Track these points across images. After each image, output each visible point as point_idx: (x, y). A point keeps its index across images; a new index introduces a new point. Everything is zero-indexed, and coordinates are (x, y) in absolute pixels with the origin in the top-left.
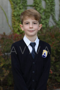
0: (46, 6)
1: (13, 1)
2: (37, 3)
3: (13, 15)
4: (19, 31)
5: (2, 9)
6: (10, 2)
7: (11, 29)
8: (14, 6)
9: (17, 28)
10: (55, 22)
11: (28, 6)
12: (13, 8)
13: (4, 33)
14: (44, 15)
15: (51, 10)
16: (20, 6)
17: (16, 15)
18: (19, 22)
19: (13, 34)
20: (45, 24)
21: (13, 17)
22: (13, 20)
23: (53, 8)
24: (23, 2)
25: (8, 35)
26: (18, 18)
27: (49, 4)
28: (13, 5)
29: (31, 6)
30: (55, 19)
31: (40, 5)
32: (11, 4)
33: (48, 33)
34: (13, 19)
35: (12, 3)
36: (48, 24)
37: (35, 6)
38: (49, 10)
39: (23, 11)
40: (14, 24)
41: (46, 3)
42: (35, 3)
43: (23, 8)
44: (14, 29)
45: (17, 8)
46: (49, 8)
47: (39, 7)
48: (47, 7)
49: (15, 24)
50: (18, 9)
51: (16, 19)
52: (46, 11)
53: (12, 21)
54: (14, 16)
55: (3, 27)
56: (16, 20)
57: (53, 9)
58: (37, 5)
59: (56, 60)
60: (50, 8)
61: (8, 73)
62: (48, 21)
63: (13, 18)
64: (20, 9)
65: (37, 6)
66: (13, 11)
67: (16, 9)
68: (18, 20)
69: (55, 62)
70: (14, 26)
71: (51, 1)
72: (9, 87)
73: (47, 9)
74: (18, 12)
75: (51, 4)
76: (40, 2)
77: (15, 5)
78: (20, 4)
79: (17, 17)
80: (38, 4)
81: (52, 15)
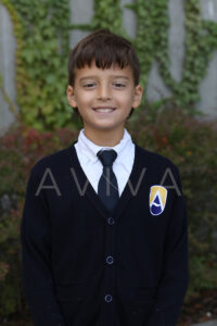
0: (137, 28)
1: (19, 10)
2: (104, 16)
3: (19, 62)
4: (41, 117)
6: (11, 13)
7: (11, 109)
8: (24, 27)
9: (32, 106)
10: (170, 87)
11: (72, 28)
12: (21, 35)
15: (157, 43)
16: (44, 28)
17: (30, 59)
18: (41, 87)
19: (21, 129)
21: (20, 66)
22: (20, 78)
23: (163, 35)
24: (55, 15)
26: (38, 71)
27: (148, 22)
28: (19, 26)
29: (83, 28)
30: (169, 76)
31: (116, 24)
32: (14, 21)
33: (144, 129)
34: (18, 74)
35: (18, 16)
38: (149, 44)
39: (55, 44)
40: (22, 92)
41: (139, 18)
42: (98, 17)
43: (55, 36)
44: (25, 110)
45: (34, 34)
46: (148, 36)
48: (141, 33)
49: (26, 94)
50: (38, 38)
51: (31, 73)
52: (139, 46)
53: (16, 82)
54: (23, 63)
56: (29, 80)
57: (160, 39)
58: (104, 25)
60: (152, 38)
61: (6, 271)
63: (22, 70)
64: (46, 38)
66: (19, 46)
67: (30, 40)
68: (37, 77)
70: (22, 100)
71: (154, 13)
72: (5, 321)
73: (140, 39)
75: (155, 23)
76: (118, 14)
77: (27, 23)
78: (47, 22)
79: (33, 66)
80: (111, 23)
81: (158, 59)
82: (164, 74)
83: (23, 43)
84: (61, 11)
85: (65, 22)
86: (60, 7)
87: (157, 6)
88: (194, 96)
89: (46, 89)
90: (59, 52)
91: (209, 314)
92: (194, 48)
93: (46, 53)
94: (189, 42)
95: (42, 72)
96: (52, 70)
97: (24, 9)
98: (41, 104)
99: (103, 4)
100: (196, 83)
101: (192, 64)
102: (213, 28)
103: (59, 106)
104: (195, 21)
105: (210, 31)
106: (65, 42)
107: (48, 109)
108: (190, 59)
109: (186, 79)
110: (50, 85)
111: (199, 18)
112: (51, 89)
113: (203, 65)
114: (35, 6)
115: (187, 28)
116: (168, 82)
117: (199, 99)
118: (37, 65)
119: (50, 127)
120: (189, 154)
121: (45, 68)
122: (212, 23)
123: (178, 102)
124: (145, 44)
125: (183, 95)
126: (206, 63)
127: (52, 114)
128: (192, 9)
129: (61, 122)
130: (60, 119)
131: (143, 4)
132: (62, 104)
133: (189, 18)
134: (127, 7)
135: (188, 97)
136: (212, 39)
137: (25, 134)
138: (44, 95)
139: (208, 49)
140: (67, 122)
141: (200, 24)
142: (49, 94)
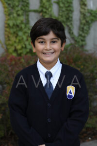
0: (59, 12)
1: (7, 3)
2: (44, 6)
3: (6, 25)
4: (16, 50)
6: (3, 4)
7: (2, 47)
8: (9, 10)
9: (12, 45)
10: (73, 38)
11: (30, 11)
12: (7, 14)
15: (68, 19)
16: (18, 11)
17: (11, 24)
18: (16, 37)
21: (7, 27)
22: (7, 33)
23: (70, 15)
24: (23, 5)
26: (15, 30)
27: (64, 9)
28: (6, 10)
29: (35, 11)
30: (73, 33)
31: (50, 9)
32: (4, 8)
34: (6, 31)
35: (6, 5)
37: (42, 11)
38: (64, 19)
39: (22, 18)
40: (7, 39)
41: (60, 7)
42: (42, 6)
43: (23, 15)
44: (8, 47)
45: (13, 13)
47: (48, 14)
48: (61, 14)
49: (9, 40)
50: (15, 15)
51: (12, 31)
53: (5, 35)
54: (8, 26)
56: (11, 34)
57: (69, 17)
58: (44, 10)
60: (65, 16)
63: (8, 29)
64: (18, 15)
65: (46, 12)
66: (7, 19)
67: (12, 16)
68: (14, 33)
70: (8, 43)
71: (67, 5)
73: (60, 17)
75: (67, 10)
76: (50, 5)
77: (10, 8)
78: (19, 8)
79: (12, 28)
80: (47, 9)
81: (68, 26)
82: (71, 33)
83: (9, 17)
84: (26, 4)
85: (27, 8)
86: (25, 2)
87: (68, 2)
88: (84, 43)
89: (18, 38)
90: (24, 22)
91: (90, 139)
92: (84, 21)
93: (19, 22)
94: (82, 19)
95: (17, 31)
96: (21, 29)
97: (9, 2)
98: (16, 45)
100: (84, 37)
101: (83, 28)
102: (92, 12)
103: (24, 46)
104: (84, 9)
105: (91, 14)
106: (27, 18)
107: (19, 47)
108: (82, 26)
109: (80, 35)
110: (20, 36)
111: (86, 8)
112: (21, 38)
113: (87, 29)
114: (14, 1)
115: (81, 12)
116: (72, 36)
117: (86, 44)
118: (14, 27)
119: (20, 55)
121: (18, 29)
122: (92, 11)
123: (77, 46)
124: (62, 19)
125: (79, 42)
126: (89, 28)
128: (83, 4)
129: (25, 53)
130: (24, 51)
131: (62, 1)
132: (25, 45)
133: (82, 8)
134: (55, 2)
135: (81, 43)
136: (92, 18)
137: (9, 58)
138: (17, 41)
139: (90, 22)
140: (27, 53)
141: (86, 11)
142: (19, 40)
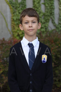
0: (45, 10)
1: (12, 6)
2: (36, 6)
3: (12, 20)
4: (18, 35)
5: (1, 14)
6: (10, 6)
7: (10, 33)
8: (13, 10)
9: (16, 32)
10: (55, 26)
12: (12, 13)
13: (4, 39)
14: (44, 19)
15: (51, 14)
16: (19, 10)
17: (15, 19)
18: (18, 27)
19: (13, 39)
20: (45, 28)
21: (12, 21)
22: (12, 24)
23: (53, 11)
24: (22, 7)
25: (7, 41)
26: (17, 22)
27: (48, 8)
28: (12, 10)
30: (55, 23)
31: (39, 8)
32: (11, 9)
33: (47, 38)
34: (12, 23)
35: (12, 7)
36: (48, 27)
38: (49, 14)
40: (13, 28)
41: (46, 6)
42: (34, 7)
44: (14, 33)
45: (16, 12)
46: (48, 12)
47: (38, 11)
48: (46, 11)
49: (14, 29)
50: (17, 13)
51: (16, 23)
52: (46, 15)
53: (11, 26)
54: (13, 20)
55: (2, 32)
56: (15, 25)
57: (52, 12)
59: (55, 66)
60: (49, 12)
62: (48, 25)
63: (13, 22)
64: (20, 13)
65: (37, 10)
66: (12, 16)
67: (15, 14)
68: (17, 24)
69: (55, 67)
70: (13, 31)
71: (50, 5)
73: (46, 13)
74: (18, 16)
75: (50, 8)
76: (40, 6)
77: (14, 9)
78: (20, 9)
79: (16, 21)
80: (38, 8)
81: (51, 18)
82: (53, 22)
83: (13, 15)
85: (25, 8)
86: (23, 4)
95: (19, 23)
97: (13, 5)
98: (18, 32)
99: (35, 3)
107: (20, 33)
109: (60, 24)
114: (16, 4)
116: (54, 24)
118: (17, 21)
120: (59, 45)
123: (57, 30)
124: (48, 14)
125: (59, 28)
127: (22, 34)
131: (47, 3)
133: (60, 6)
134: (42, 4)
137: (14, 40)
138: (19, 29)
